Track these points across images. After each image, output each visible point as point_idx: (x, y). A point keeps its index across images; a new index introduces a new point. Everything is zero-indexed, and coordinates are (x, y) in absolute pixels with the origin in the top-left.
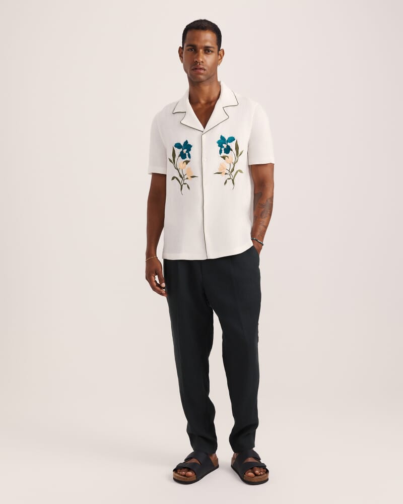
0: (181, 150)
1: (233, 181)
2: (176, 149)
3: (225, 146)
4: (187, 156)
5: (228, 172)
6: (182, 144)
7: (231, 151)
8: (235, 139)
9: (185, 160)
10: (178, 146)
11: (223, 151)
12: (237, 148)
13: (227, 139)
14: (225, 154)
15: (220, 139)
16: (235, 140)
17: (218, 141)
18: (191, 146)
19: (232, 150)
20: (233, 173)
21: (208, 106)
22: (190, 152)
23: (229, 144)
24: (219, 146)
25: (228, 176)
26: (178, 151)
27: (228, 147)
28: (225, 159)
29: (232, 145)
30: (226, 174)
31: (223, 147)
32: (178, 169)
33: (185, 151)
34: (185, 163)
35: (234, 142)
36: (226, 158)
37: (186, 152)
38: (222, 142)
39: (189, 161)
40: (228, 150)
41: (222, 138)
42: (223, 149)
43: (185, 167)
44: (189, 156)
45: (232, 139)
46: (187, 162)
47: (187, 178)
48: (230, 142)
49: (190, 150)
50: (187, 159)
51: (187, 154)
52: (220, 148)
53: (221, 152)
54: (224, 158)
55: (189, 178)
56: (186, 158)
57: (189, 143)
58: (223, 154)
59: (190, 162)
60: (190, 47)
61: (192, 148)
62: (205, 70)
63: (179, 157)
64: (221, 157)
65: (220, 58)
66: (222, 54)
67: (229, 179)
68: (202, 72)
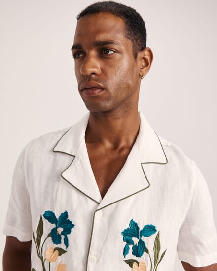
0: (54, 226)
2: (45, 221)
3: (135, 240)
4: (62, 241)
6: (57, 216)
7: (145, 253)
8: (156, 231)
9: (58, 246)
10: (50, 216)
11: (131, 251)
12: (157, 246)
13: (141, 228)
14: (134, 257)
15: (128, 226)
16: (157, 233)
17: (125, 230)
18: (73, 226)
19: (147, 252)
21: (115, 155)
22: (68, 235)
23: (144, 239)
24: (125, 240)
26: (48, 227)
27: (141, 243)
28: (131, 266)
29: (149, 241)
31: (132, 243)
32: (42, 259)
33: (60, 230)
34: (57, 252)
35: (154, 236)
36: (135, 264)
37: (63, 233)
38: (132, 231)
39: (64, 252)
40: (140, 250)
41: (133, 224)
42: (131, 247)
43: (55, 260)
44: (66, 243)
45: (150, 229)
46: (61, 252)
48: (146, 236)
49: (69, 232)
50: (62, 246)
51: (63, 237)
52: (125, 243)
53: (125, 252)
54: (130, 263)
56: (60, 243)
57: (70, 218)
58: (130, 256)
59: (66, 253)
61: (73, 230)
62: (102, 89)
63: (48, 236)
64: (126, 261)
65: (144, 64)
66: (148, 57)
68: (96, 93)
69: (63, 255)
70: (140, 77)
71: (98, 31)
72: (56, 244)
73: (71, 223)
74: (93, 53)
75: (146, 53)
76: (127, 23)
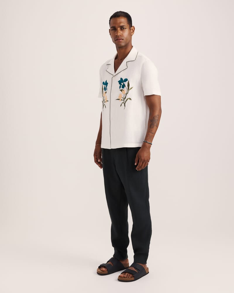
0: (105, 85)
1: (125, 104)
2: (103, 85)
3: (122, 84)
5: (122, 99)
9: (105, 91)
10: (104, 83)
11: (121, 87)
12: (128, 85)
13: (123, 80)
14: (122, 89)
15: (120, 80)
16: (128, 81)
19: (126, 86)
20: (125, 100)
22: (107, 87)
23: (124, 83)
24: (119, 84)
25: (122, 101)
28: (122, 91)
29: (126, 83)
30: (122, 100)
32: (103, 97)
40: (124, 86)
41: (121, 79)
42: (121, 86)
43: (105, 96)
44: (107, 89)
45: (126, 80)
46: (106, 93)
54: (121, 90)
55: (106, 101)
60: (112, 28)
61: (108, 85)
62: (122, 39)
64: (120, 90)
65: (132, 31)
66: (133, 29)
67: (123, 103)
68: (121, 41)
70: (131, 35)
71: (120, 23)
73: (107, 83)
75: (133, 28)
76: (127, 19)
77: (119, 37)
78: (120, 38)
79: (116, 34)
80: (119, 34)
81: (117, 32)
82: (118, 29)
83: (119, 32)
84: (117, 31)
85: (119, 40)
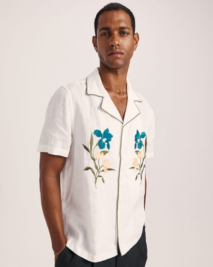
1: (141, 176)
2: (95, 137)
3: (139, 140)
4: (106, 146)
5: (138, 167)
6: (102, 132)
7: (142, 147)
8: (145, 135)
9: (104, 150)
10: (97, 133)
11: (137, 146)
12: (146, 143)
13: (140, 134)
15: (136, 133)
20: (142, 169)
22: (109, 142)
24: (135, 140)
25: (138, 171)
26: (96, 139)
27: (141, 141)
28: (137, 154)
30: (137, 169)
32: (94, 160)
33: (104, 140)
34: (103, 153)
35: (145, 138)
37: (106, 142)
38: (138, 136)
40: (140, 145)
42: (137, 144)
43: (102, 158)
44: (108, 147)
46: (105, 153)
47: (103, 171)
48: (142, 138)
49: (110, 140)
50: (106, 149)
51: (106, 144)
53: (135, 148)
54: (137, 152)
55: (105, 170)
56: (104, 147)
57: (110, 132)
58: (137, 149)
59: (108, 153)
61: (112, 138)
62: (122, 54)
63: (96, 145)
64: (136, 152)
67: (139, 174)
68: (119, 56)
69: (107, 154)
71: (120, 21)
72: (102, 149)
73: (111, 135)
74: (116, 32)
77: (116, 49)
78: (118, 50)
79: (111, 43)
80: (117, 42)
81: (113, 39)
82: (114, 34)
83: (116, 39)
84: (112, 37)
85: (114, 55)
